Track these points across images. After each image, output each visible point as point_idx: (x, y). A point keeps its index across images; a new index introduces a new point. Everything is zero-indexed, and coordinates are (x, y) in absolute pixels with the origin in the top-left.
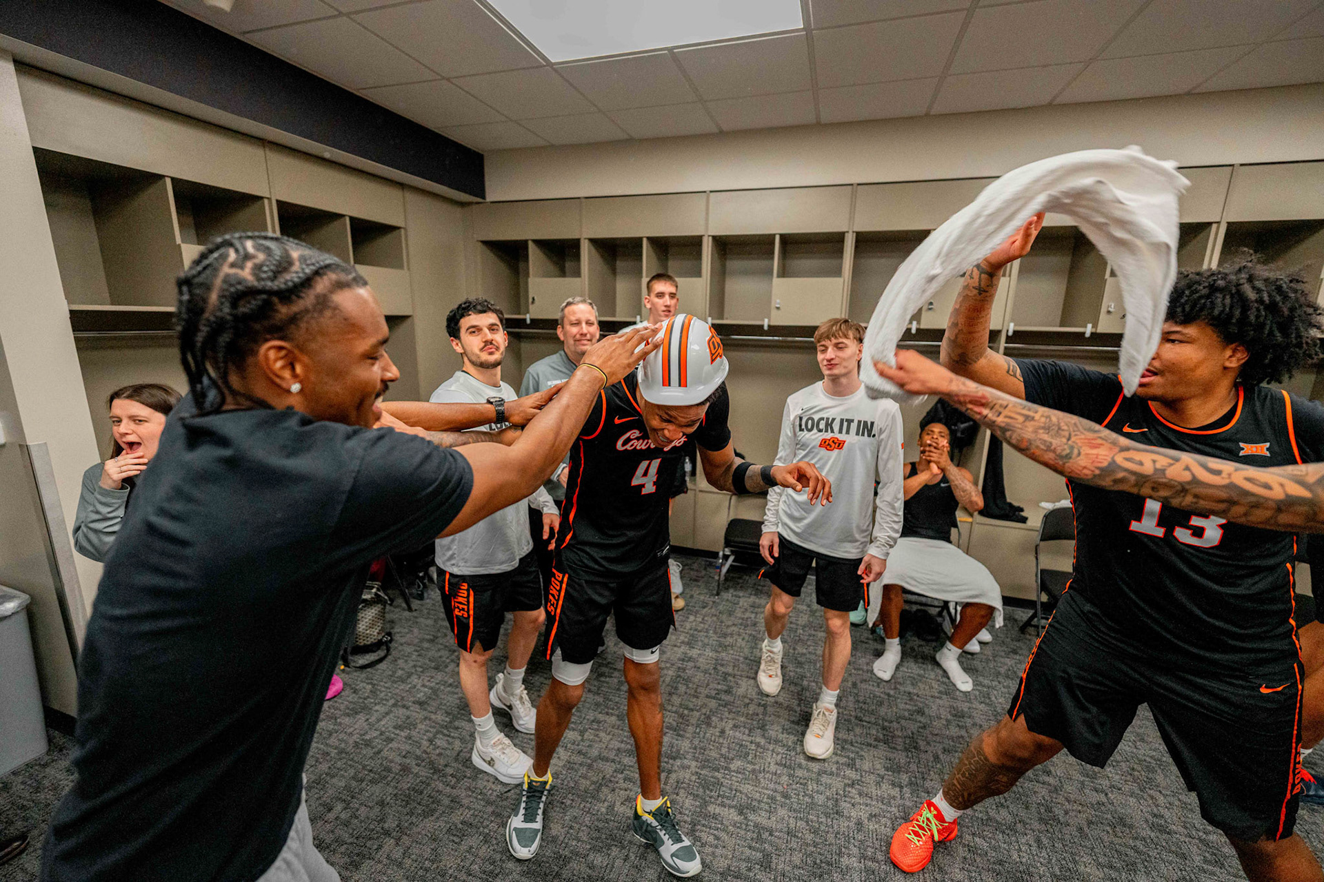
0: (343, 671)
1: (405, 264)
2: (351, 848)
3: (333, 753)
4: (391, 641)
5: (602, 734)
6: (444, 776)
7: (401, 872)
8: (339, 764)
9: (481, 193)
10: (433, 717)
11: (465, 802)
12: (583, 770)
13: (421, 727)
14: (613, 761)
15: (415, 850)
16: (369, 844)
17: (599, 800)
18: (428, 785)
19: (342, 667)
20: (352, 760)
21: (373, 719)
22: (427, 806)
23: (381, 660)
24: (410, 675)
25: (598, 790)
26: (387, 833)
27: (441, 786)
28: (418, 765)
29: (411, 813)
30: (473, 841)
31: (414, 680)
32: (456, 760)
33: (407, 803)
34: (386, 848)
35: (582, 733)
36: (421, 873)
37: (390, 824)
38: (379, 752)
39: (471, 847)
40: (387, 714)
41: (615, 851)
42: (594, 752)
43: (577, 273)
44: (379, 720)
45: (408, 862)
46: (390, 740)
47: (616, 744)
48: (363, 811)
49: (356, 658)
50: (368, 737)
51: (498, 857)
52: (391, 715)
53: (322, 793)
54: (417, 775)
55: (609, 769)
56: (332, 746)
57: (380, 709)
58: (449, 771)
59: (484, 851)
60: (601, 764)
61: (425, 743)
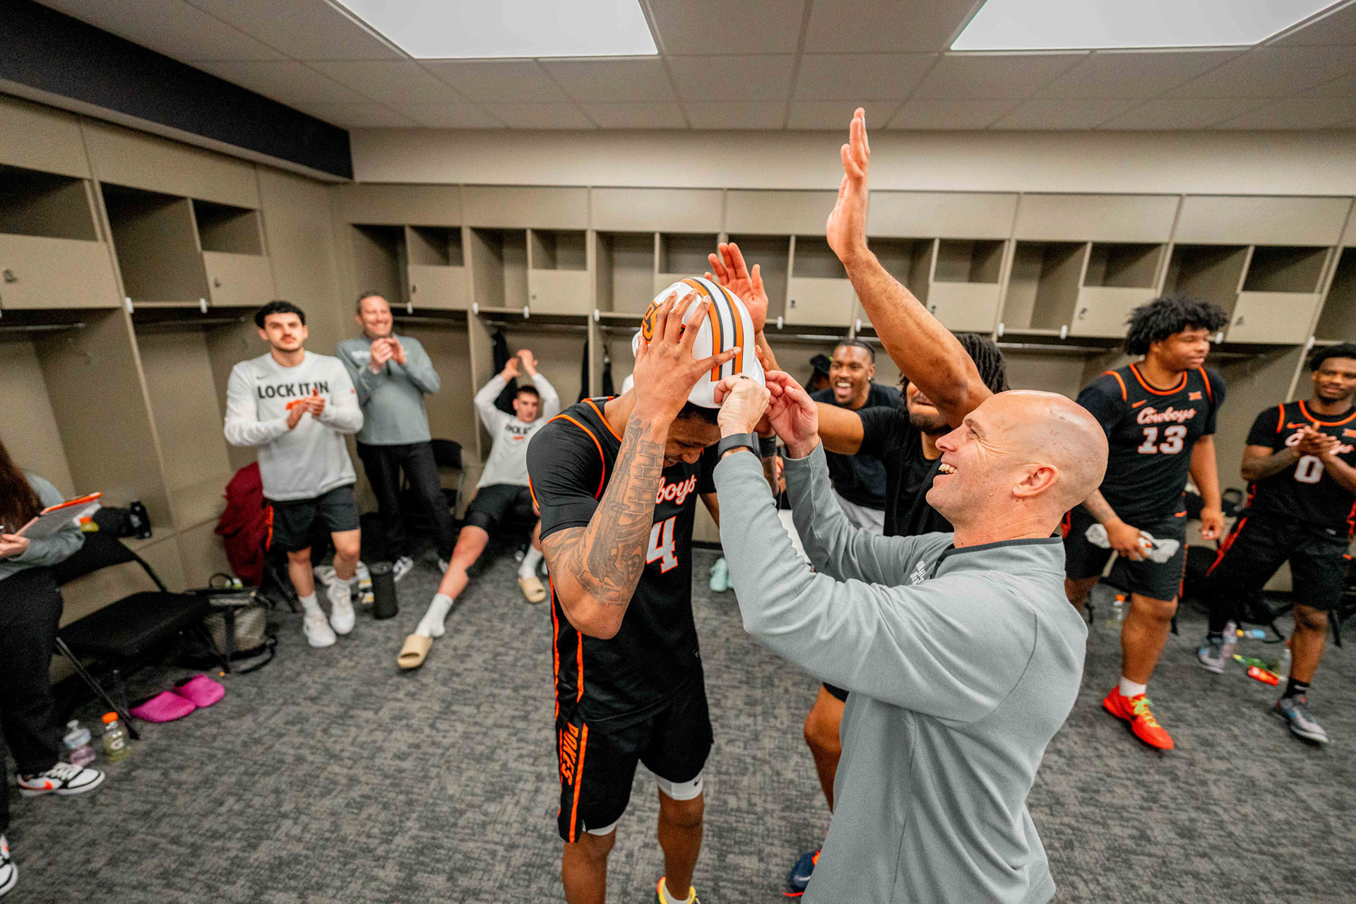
0: (223, 678)
1: (264, 248)
2: (247, 833)
3: (220, 754)
4: (276, 644)
5: (497, 706)
6: (341, 759)
7: (301, 845)
8: (227, 763)
9: (349, 174)
10: (326, 709)
11: (363, 779)
12: (479, 738)
13: (315, 720)
14: (508, 727)
15: (314, 826)
16: (266, 827)
17: (493, 760)
18: (325, 769)
19: (222, 674)
20: (241, 758)
21: (261, 719)
22: (324, 787)
23: (266, 663)
24: (298, 674)
25: (493, 752)
26: (285, 816)
27: (337, 769)
28: (312, 754)
29: (309, 795)
30: (373, 809)
31: (305, 678)
32: (353, 744)
33: (304, 787)
34: (284, 829)
35: (478, 707)
36: (321, 842)
37: (287, 807)
38: (270, 747)
39: (370, 815)
40: (276, 712)
41: (507, 799)
42: (490, 722)
43: (460, 261)
44: (268, 718)
45: (307, 836)
46: (280, 736)
47: (511, 712)
48: (257, 801)
49: (236, 663)
50: (256, 736)
51: (397, 819)
52: (282, 714)
53: (210, 791)
54: (312, 763)
55: (503, 734)
56: (216, 748)
57: (270, 709)
58: (345, 754)
59: (383, 816)
60: (496, 731)
61: (319, 734)
